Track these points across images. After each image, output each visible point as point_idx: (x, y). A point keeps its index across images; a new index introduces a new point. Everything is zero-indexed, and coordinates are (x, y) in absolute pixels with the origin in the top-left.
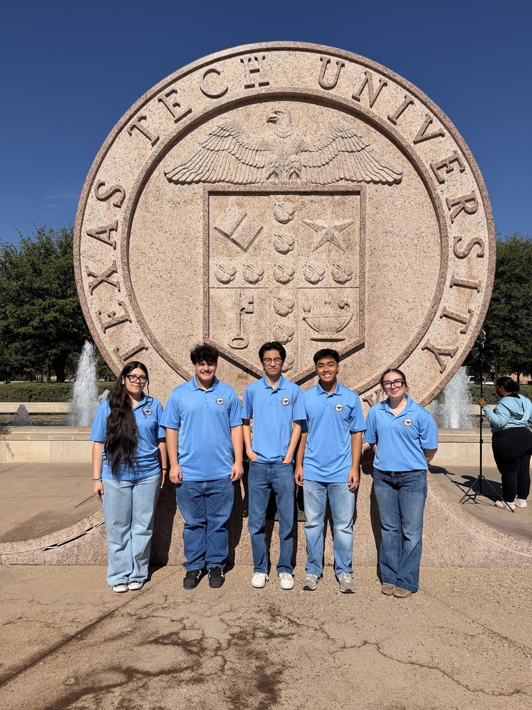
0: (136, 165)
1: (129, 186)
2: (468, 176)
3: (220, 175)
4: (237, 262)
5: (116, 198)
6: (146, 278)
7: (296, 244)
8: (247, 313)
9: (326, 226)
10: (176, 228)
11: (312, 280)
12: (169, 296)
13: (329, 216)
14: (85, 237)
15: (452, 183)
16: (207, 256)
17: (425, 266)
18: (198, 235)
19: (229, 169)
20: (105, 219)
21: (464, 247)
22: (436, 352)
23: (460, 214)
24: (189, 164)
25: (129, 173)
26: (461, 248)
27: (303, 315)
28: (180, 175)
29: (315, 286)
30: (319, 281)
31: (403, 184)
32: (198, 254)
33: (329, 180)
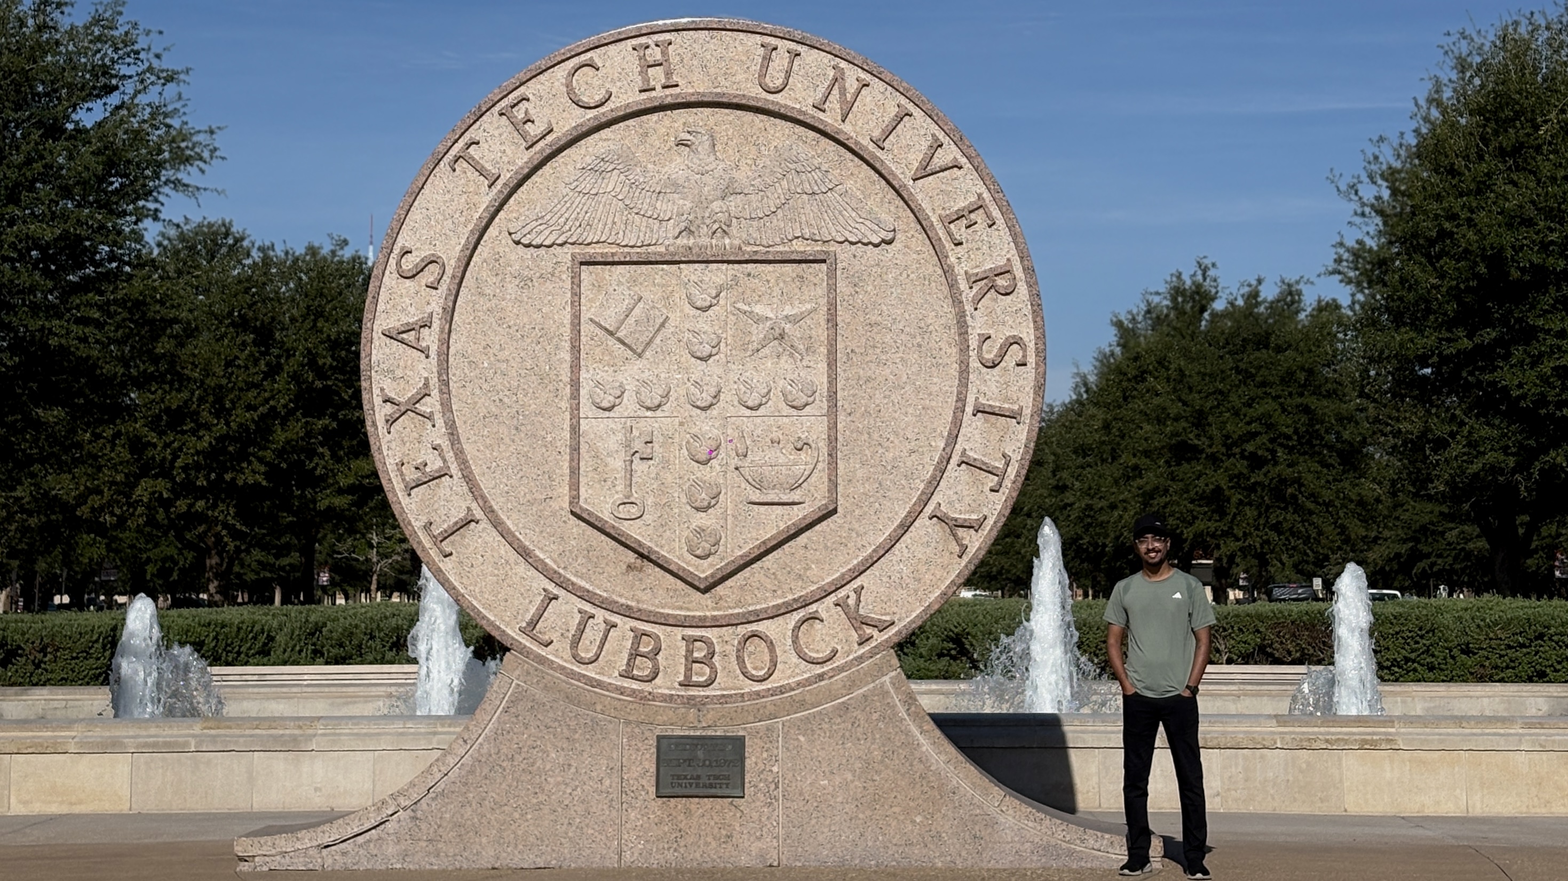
0: (463, 219)
1: (451, 254)
2: (1002, 233)
3: (599, 233)
4: (626, 375)
5: (430, 275)
6: (476, 403)
7: (722, 345)
8: (642, 459)
9: (771, 315)
10: (526, 320)
11: (750, 404)
12: (514, 432)
13: (775, 300)
14: (379, 341)
15: (975, 245)
16: (576, 367)
17: (935, 380)
18: (562, 330)
19: (614, 223)
20: (412, 310)
21: (995, 351)
22: (951, 523)
23: (988, 295)
24: (548, 217)
25: (451, 234)
26: (989, 352)
27: (736, 461)
28: (534, 235)
29: (754, 413)
30: (760, 405)
31: (897, 245)
32: (561, 361)
33: (778, 240)
